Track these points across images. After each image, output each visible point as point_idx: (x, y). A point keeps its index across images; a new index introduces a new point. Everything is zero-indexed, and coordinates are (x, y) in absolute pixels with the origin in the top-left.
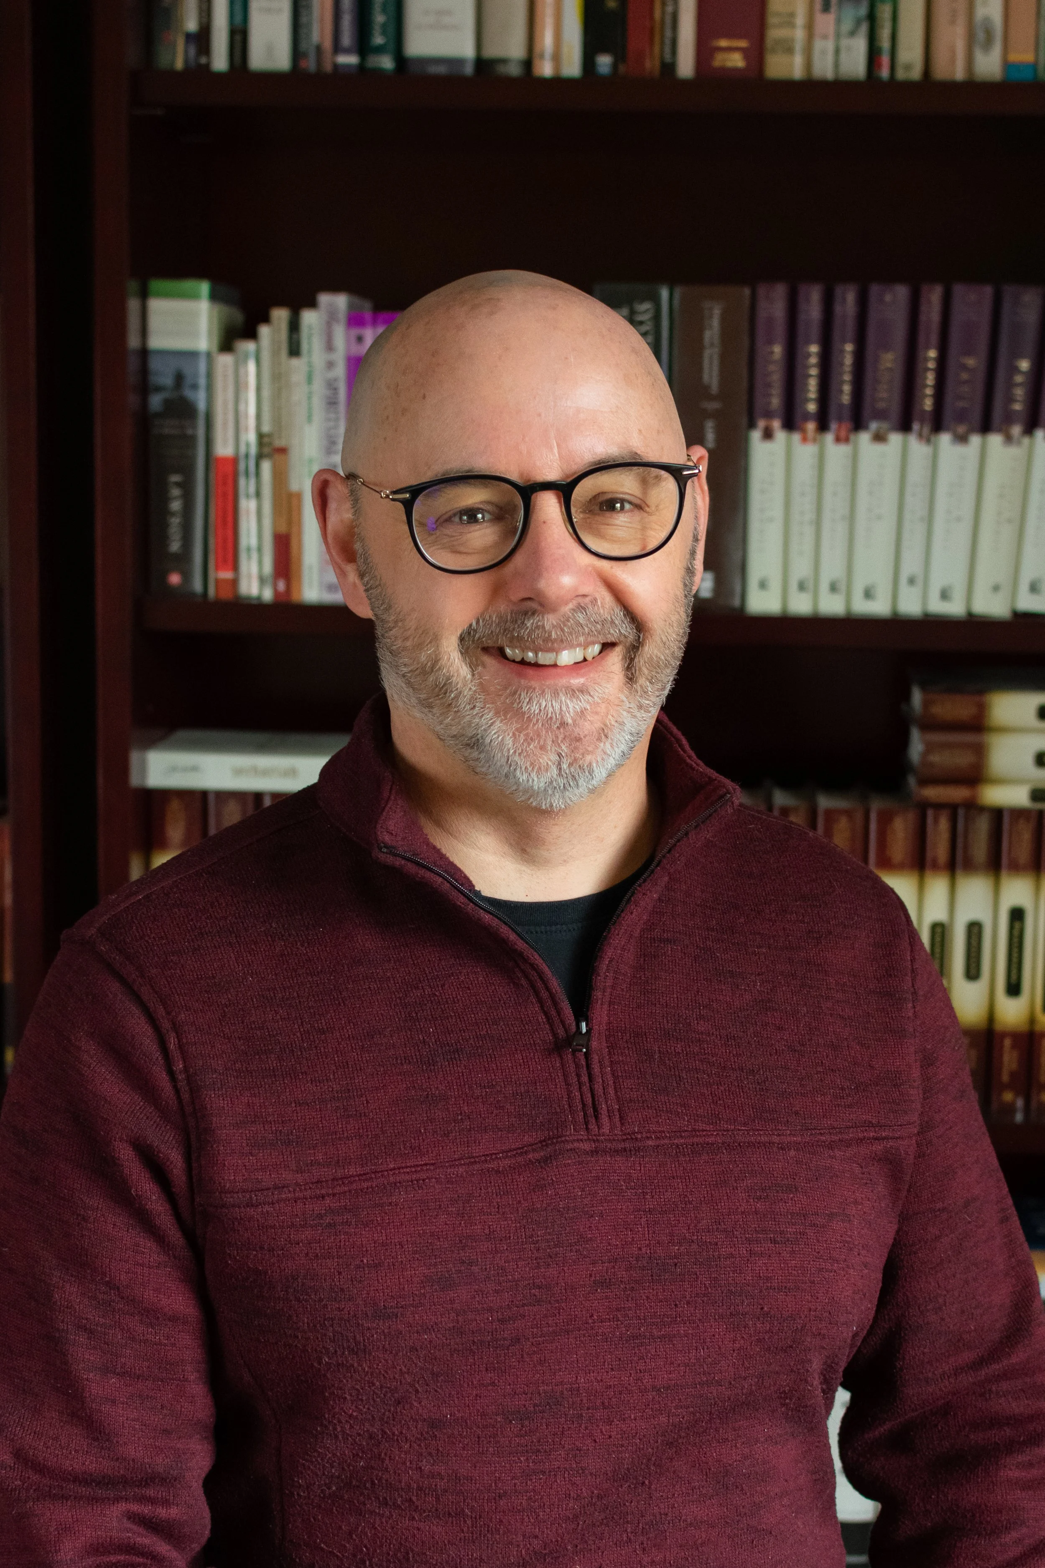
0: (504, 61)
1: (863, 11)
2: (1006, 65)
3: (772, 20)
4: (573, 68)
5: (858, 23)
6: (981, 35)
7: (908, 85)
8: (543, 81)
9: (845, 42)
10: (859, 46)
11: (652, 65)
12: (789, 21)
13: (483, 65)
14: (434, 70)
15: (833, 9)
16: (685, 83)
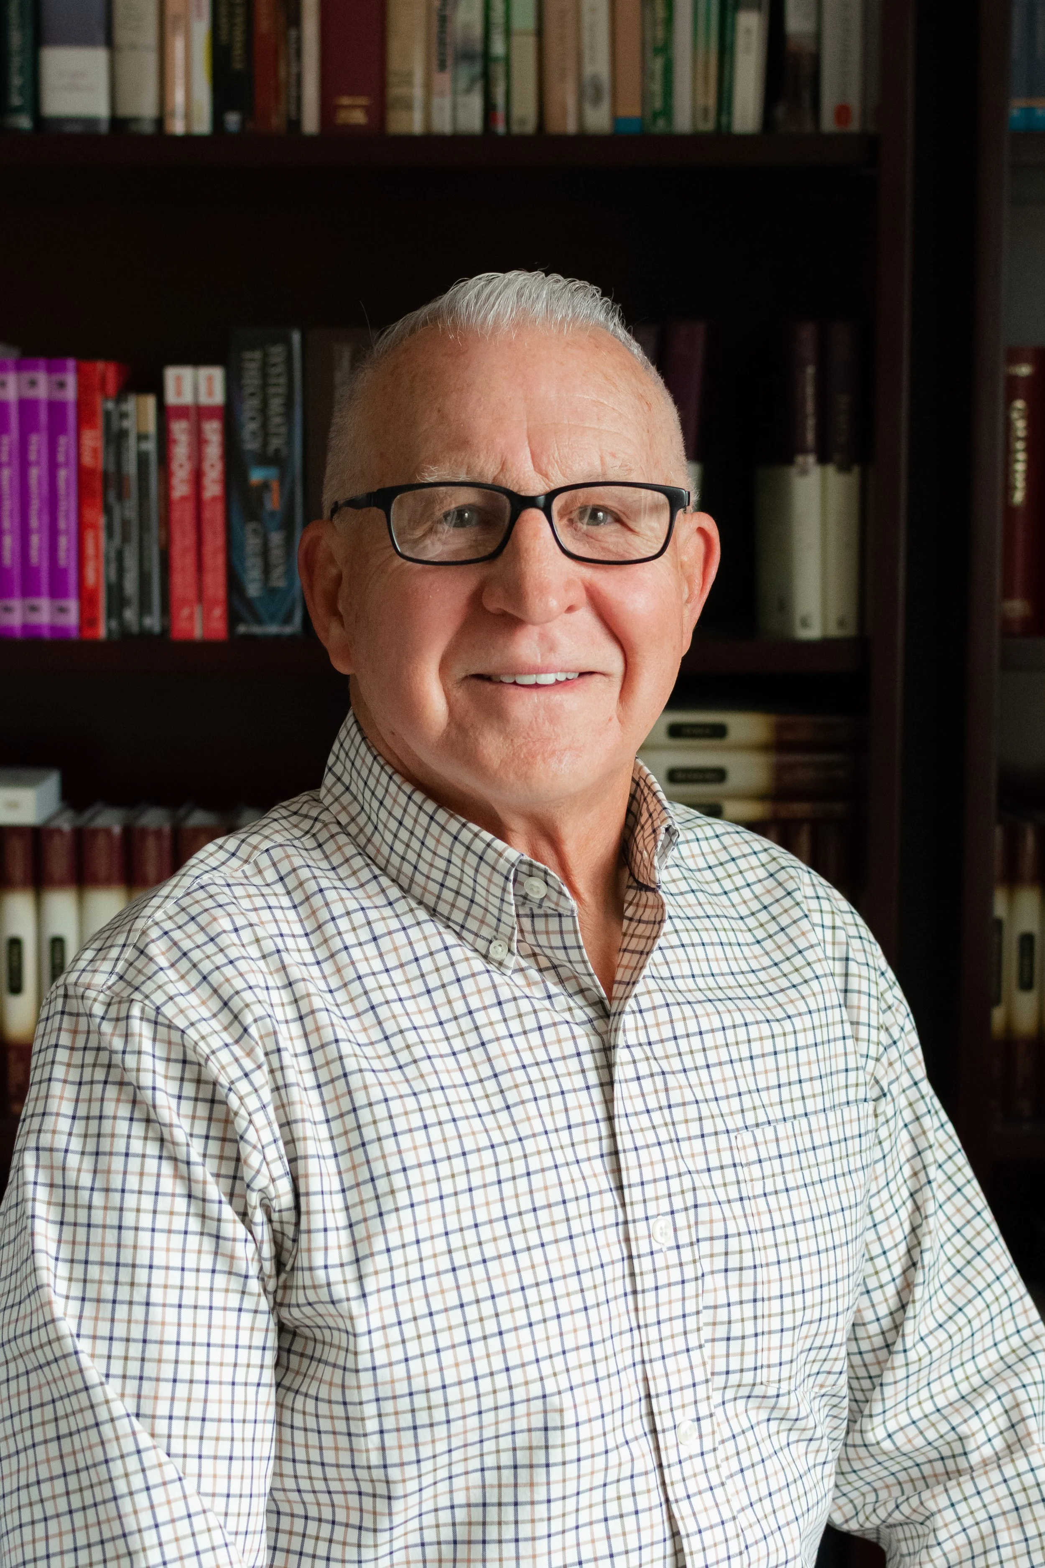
0: (136, 120)
1: (477, 68)
2: (615, 119)
3: (392, 79)
4: (203, 125)
5: (473, 81)
6: (589, 91)
7: (523, 139)
8: (176, 139)
9: (461, 99)
10: (475, 103)
11: (277, 122)
12: (407, 78)
13: (118, 123)
14: (69, 128)
15: (448, 69)
16: (311, 139)
